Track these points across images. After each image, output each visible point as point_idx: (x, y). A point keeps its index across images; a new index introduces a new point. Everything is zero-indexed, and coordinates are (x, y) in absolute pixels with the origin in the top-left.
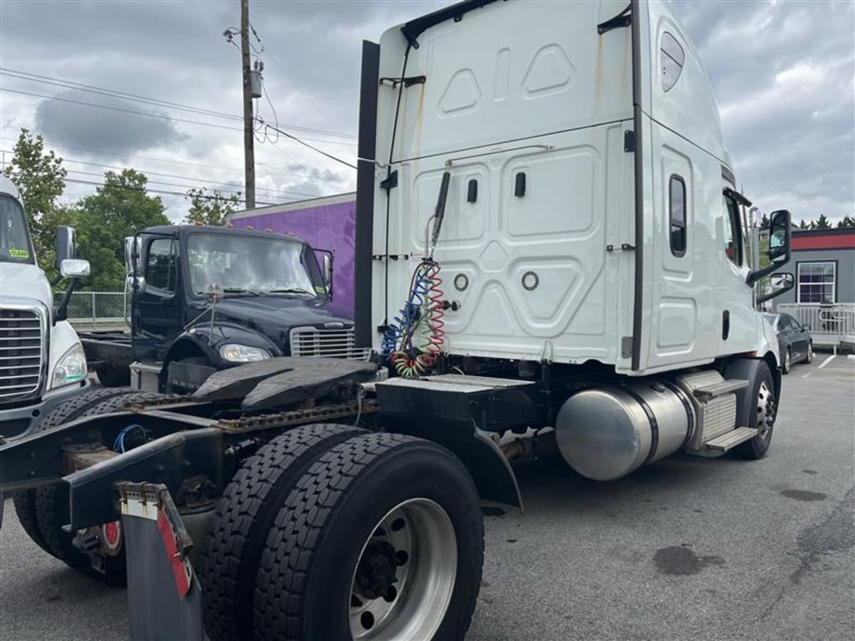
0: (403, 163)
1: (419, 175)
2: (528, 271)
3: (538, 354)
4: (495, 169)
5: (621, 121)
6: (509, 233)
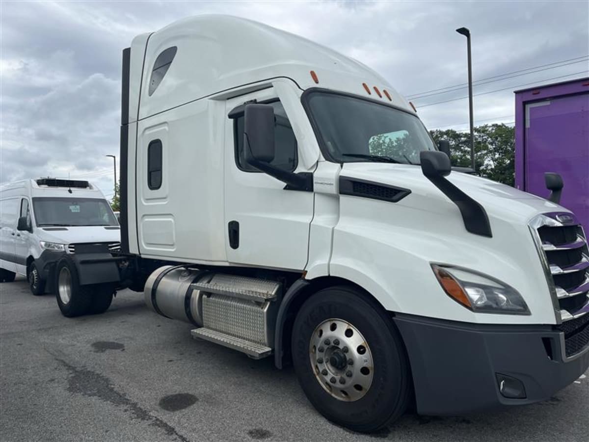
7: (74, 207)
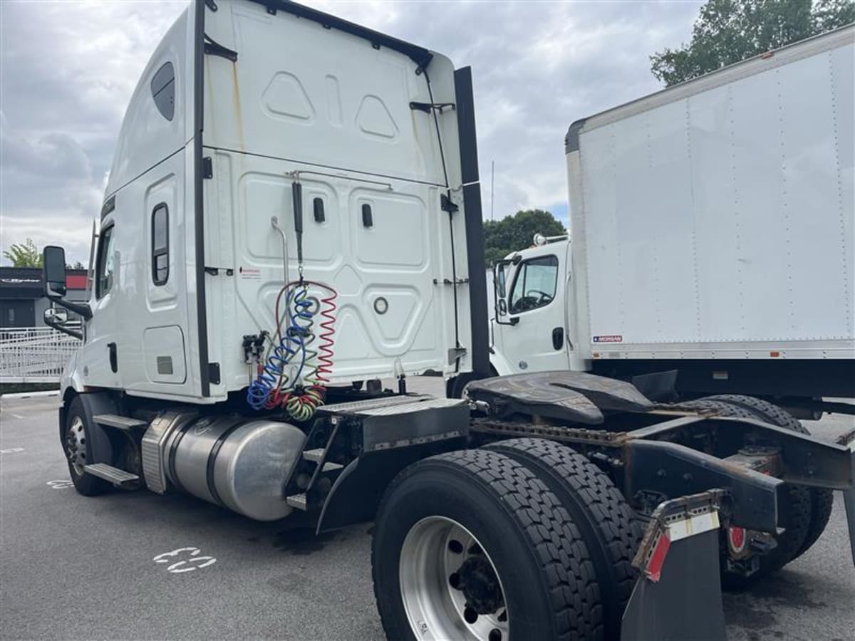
0: (219, 151)
1: (246, 174)
2: (379, 296)
3: (390, 372)
4: (343, 194)
5: (438, 185)
6: (360, 260)
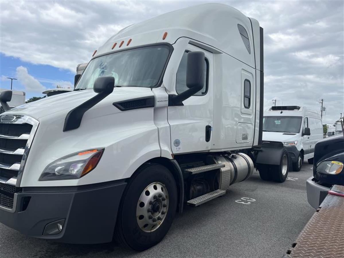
7: (277, 121)
